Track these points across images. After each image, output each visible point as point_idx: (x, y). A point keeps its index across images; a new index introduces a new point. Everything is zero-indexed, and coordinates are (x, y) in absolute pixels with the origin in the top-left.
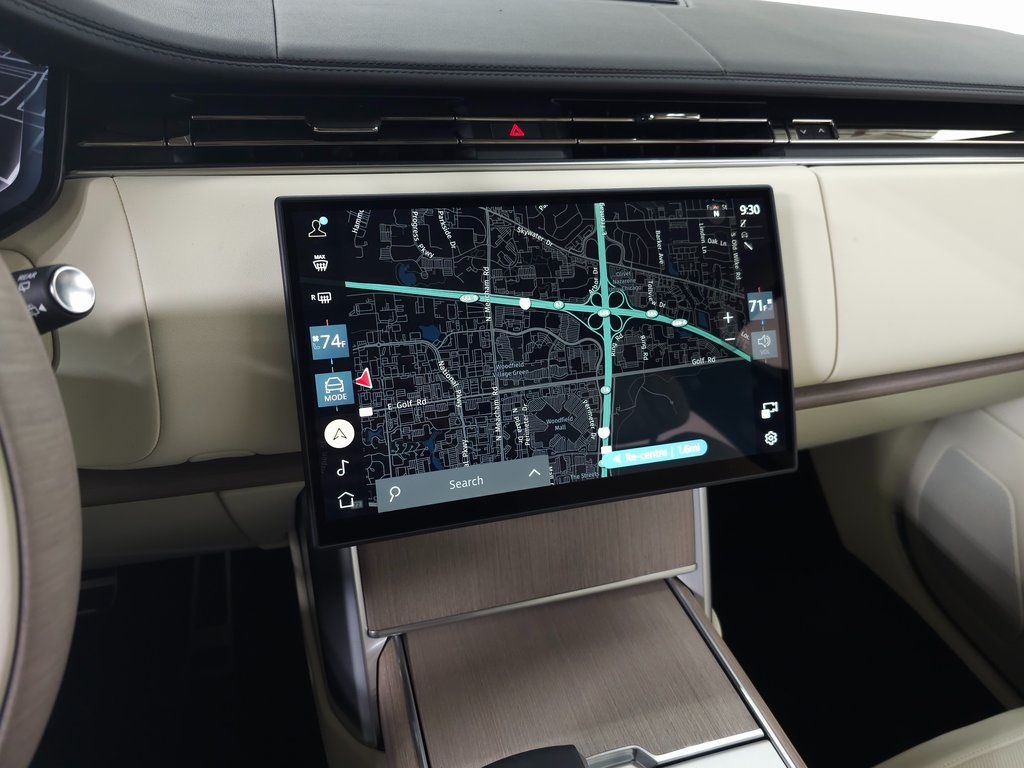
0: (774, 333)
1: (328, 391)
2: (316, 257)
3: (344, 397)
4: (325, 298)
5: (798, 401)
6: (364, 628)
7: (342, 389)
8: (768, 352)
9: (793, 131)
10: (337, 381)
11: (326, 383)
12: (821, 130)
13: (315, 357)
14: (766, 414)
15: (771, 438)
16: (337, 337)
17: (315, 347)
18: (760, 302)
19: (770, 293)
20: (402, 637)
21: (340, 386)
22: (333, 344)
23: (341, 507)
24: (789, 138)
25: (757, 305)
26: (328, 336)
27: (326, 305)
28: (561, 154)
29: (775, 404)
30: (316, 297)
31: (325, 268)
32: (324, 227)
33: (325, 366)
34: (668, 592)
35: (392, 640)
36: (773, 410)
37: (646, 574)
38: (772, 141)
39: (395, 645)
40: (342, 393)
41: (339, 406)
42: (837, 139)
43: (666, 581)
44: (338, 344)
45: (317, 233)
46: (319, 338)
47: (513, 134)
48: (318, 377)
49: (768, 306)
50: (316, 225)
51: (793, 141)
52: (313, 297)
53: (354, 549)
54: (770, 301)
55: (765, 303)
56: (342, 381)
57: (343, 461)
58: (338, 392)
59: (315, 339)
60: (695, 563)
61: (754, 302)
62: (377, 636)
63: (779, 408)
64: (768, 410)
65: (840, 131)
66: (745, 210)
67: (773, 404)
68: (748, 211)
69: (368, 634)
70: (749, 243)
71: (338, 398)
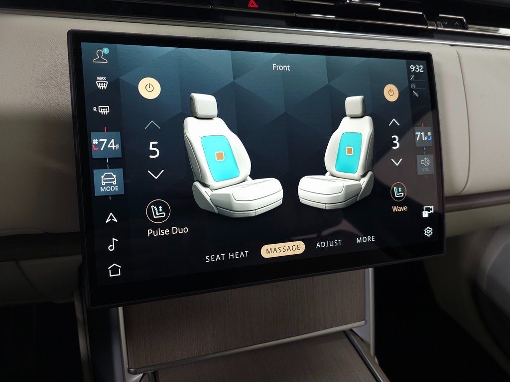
0: (432, 156)
1: (104, 183)
2: (98, 78)
3: (116, 188)
4: (104, 111)
5: (447, 206)
6: (126, 366)
7: (115, 183)
8: (427, 170)
9: (439, 23)
10: (111, 176)
11: (102, 177)
12: (456, 23)
13: (95, 156)
14: (425, 214)
15: (428, 232)
16: (113, 141)
17: (94, 148)
18: (423, 133)
19: (430, 128)
20: (155, 374)
21: (114, 180)
22: (109, 146)
23: (111, 276)
24: (437, 27)
25: (421, 135)
26: (106, 140)
27: (104, 116)
28: (284, 23)
29: (432, 207)
30: (97, 109)
31: (105, 87)
32: (105, 56)
33: (102, 164)
34: (346, 340)
35: (147, 375)
36: (431, 212)
37: (332, 327)
38: (426, 27)
39: (149, 378)
40: (115, 186)
41: (111, 196)
42: (467, 29)
43: (344, 332)
44: (113, 147)
45: (100, 59)
46: (98, 141)
47: (250, 5)
48: (95, 171)
49: (429, 137)
50: (100, 53)
51: (439, 29)
52: (95, 109)
53: (120, 309)
54: (429, 134)
55: (426, 135)
56: (115, 176)
57: (113, 239)
58: (112, 184)
59: (95, 142)
60: (365, 320)
61: (419, 133)
62: (136, 373)
63: (434, 211)
64: (427, 212)
65: (469, 26)
66: (413, 68)
67: (430, 207)
68: (416, 69)
69: (129, 371)
70: (416, 92)
71: (111, 189)
